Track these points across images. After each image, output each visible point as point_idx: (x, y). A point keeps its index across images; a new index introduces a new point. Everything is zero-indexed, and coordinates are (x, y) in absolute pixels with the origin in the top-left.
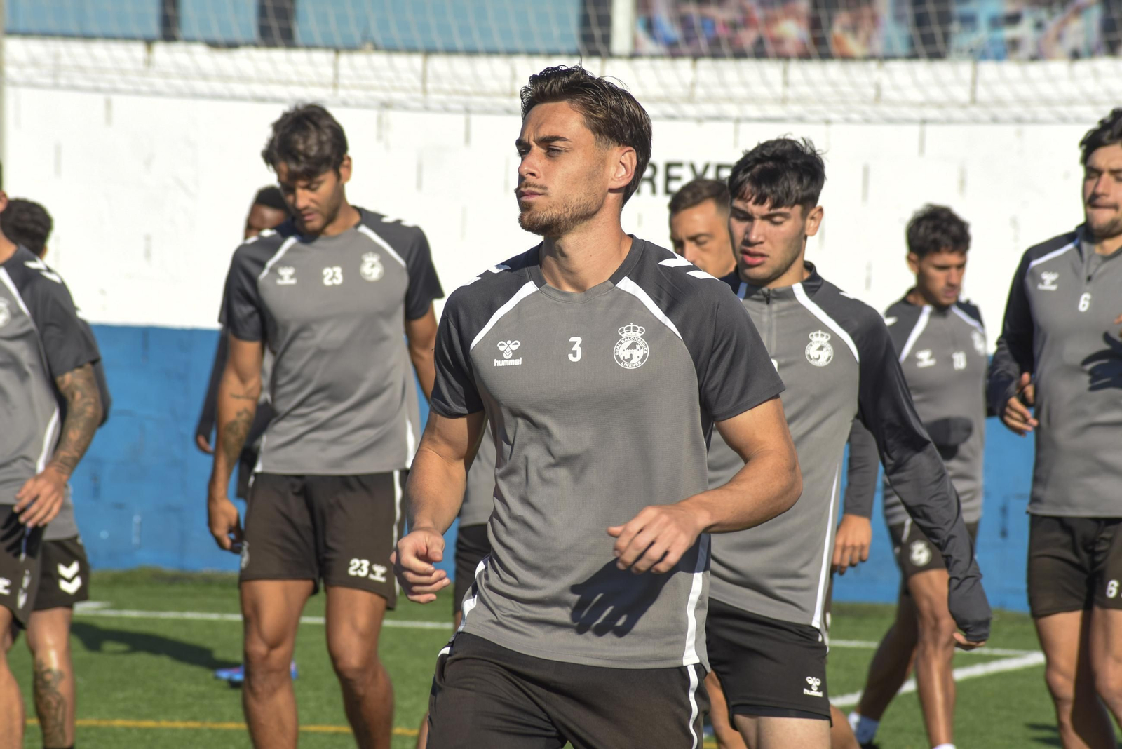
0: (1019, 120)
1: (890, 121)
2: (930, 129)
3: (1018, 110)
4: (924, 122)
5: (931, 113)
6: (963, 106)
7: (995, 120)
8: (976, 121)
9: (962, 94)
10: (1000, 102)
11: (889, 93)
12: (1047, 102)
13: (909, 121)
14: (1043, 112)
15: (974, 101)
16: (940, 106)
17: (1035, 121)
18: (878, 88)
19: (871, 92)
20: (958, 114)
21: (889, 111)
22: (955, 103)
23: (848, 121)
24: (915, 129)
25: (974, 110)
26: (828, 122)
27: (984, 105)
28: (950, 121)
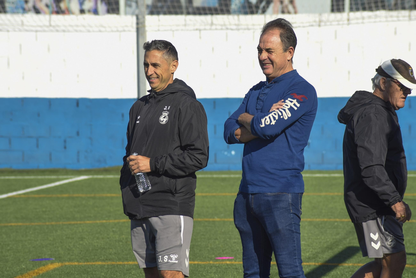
0: (64, 31)
1: (27, 31)
2: (38, 33)
3: (63, 28)
4: (36, 31)
5: (39, 29)
6: (47, 27)
7: (57, 31)
8: (52, 31)
9: (47, 24)
10: (58, 26)
11: (25, 23)
12: (71, 26)
13: (32, 31)
14: (70, 29)
15: (50, 25)
16: (41, 26)
17: (69, 31)
18: (22, 22)
19: (20, 23)
20: (46, 29)
21: (26, 28)
22: (45, 26)
23: (15, 31)
24: (34, 34)
25: (51, 28)
26: (8, 31)
27: (54, 27)
28: (44, 31)
